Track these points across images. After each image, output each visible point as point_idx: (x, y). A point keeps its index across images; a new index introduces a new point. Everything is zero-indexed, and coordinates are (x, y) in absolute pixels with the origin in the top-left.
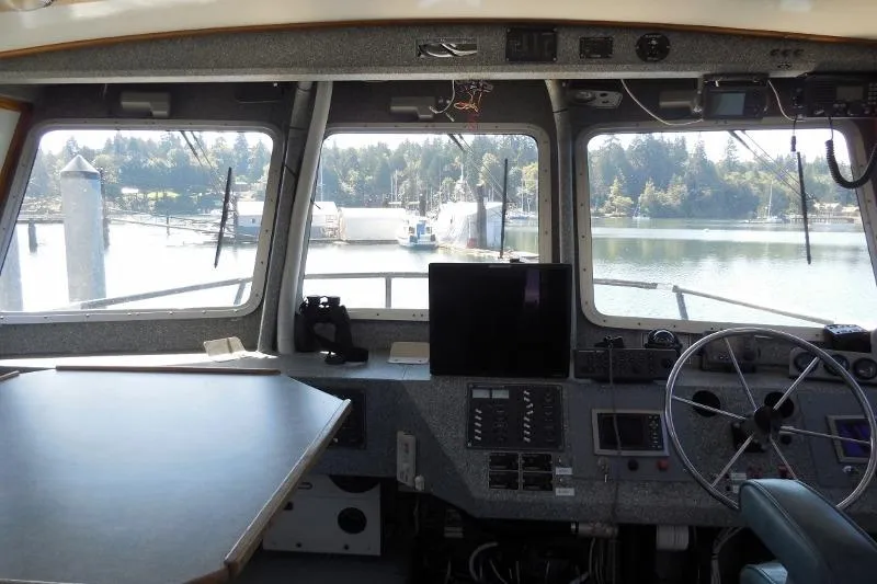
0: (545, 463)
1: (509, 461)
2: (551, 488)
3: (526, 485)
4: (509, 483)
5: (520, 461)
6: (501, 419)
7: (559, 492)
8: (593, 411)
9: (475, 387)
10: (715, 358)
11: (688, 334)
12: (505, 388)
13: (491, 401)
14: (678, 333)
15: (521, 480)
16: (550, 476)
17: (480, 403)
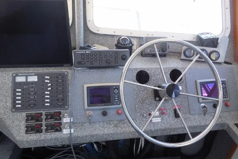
0: (58, 116)
1: (37, 118)
2: (61, 130)
3: (46, 130)
4: (38, 130)
5: (44, 117)
6: (32, 93)
7: (66, 131)
8: (85, 85)
9: (17, 75)
10: (148, 51)
11: (137, 37)
12: (35, 75)
13: (27, 83)
14: (132, 37)
15: (44, 128)
16: (60, 123)
17: (20, 84)
